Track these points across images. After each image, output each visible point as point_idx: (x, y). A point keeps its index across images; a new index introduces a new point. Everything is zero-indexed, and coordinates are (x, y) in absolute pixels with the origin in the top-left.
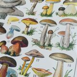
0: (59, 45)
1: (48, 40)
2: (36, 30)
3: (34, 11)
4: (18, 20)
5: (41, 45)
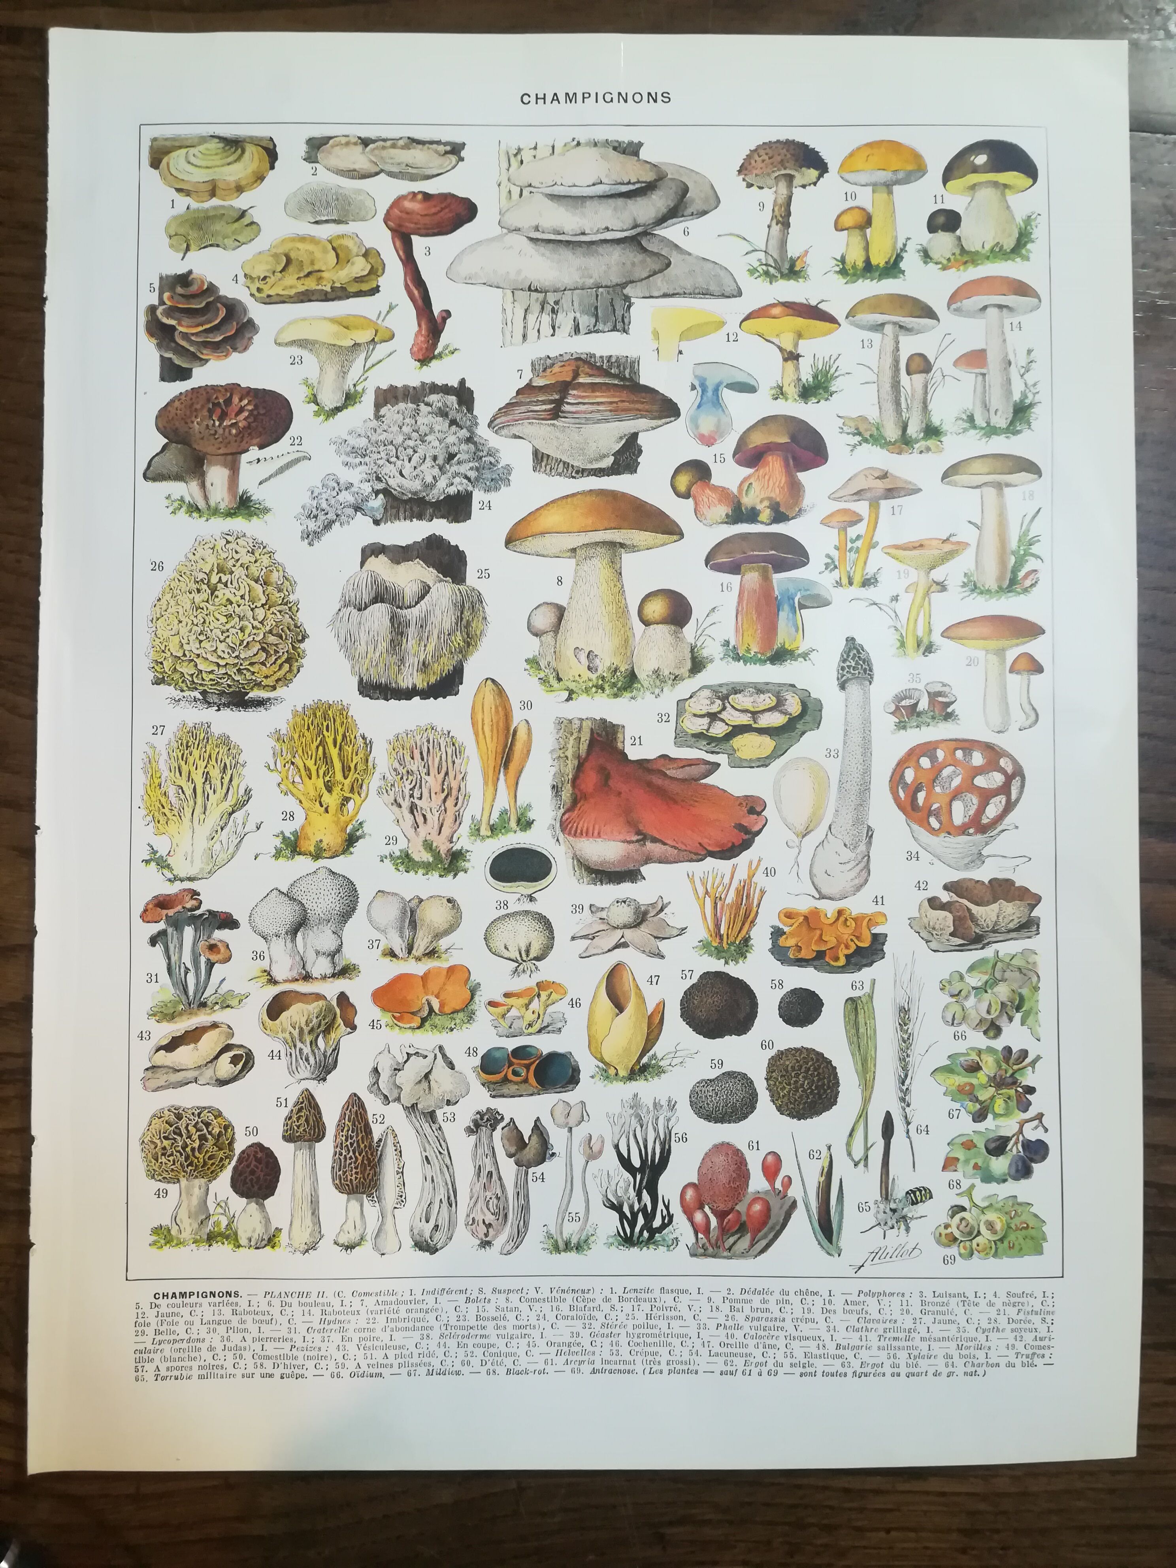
0: (971, 419)
1: (917, 406)
2: (843, 365)
3: (793, 251)
4: (723, 324)
5: (893, 440)
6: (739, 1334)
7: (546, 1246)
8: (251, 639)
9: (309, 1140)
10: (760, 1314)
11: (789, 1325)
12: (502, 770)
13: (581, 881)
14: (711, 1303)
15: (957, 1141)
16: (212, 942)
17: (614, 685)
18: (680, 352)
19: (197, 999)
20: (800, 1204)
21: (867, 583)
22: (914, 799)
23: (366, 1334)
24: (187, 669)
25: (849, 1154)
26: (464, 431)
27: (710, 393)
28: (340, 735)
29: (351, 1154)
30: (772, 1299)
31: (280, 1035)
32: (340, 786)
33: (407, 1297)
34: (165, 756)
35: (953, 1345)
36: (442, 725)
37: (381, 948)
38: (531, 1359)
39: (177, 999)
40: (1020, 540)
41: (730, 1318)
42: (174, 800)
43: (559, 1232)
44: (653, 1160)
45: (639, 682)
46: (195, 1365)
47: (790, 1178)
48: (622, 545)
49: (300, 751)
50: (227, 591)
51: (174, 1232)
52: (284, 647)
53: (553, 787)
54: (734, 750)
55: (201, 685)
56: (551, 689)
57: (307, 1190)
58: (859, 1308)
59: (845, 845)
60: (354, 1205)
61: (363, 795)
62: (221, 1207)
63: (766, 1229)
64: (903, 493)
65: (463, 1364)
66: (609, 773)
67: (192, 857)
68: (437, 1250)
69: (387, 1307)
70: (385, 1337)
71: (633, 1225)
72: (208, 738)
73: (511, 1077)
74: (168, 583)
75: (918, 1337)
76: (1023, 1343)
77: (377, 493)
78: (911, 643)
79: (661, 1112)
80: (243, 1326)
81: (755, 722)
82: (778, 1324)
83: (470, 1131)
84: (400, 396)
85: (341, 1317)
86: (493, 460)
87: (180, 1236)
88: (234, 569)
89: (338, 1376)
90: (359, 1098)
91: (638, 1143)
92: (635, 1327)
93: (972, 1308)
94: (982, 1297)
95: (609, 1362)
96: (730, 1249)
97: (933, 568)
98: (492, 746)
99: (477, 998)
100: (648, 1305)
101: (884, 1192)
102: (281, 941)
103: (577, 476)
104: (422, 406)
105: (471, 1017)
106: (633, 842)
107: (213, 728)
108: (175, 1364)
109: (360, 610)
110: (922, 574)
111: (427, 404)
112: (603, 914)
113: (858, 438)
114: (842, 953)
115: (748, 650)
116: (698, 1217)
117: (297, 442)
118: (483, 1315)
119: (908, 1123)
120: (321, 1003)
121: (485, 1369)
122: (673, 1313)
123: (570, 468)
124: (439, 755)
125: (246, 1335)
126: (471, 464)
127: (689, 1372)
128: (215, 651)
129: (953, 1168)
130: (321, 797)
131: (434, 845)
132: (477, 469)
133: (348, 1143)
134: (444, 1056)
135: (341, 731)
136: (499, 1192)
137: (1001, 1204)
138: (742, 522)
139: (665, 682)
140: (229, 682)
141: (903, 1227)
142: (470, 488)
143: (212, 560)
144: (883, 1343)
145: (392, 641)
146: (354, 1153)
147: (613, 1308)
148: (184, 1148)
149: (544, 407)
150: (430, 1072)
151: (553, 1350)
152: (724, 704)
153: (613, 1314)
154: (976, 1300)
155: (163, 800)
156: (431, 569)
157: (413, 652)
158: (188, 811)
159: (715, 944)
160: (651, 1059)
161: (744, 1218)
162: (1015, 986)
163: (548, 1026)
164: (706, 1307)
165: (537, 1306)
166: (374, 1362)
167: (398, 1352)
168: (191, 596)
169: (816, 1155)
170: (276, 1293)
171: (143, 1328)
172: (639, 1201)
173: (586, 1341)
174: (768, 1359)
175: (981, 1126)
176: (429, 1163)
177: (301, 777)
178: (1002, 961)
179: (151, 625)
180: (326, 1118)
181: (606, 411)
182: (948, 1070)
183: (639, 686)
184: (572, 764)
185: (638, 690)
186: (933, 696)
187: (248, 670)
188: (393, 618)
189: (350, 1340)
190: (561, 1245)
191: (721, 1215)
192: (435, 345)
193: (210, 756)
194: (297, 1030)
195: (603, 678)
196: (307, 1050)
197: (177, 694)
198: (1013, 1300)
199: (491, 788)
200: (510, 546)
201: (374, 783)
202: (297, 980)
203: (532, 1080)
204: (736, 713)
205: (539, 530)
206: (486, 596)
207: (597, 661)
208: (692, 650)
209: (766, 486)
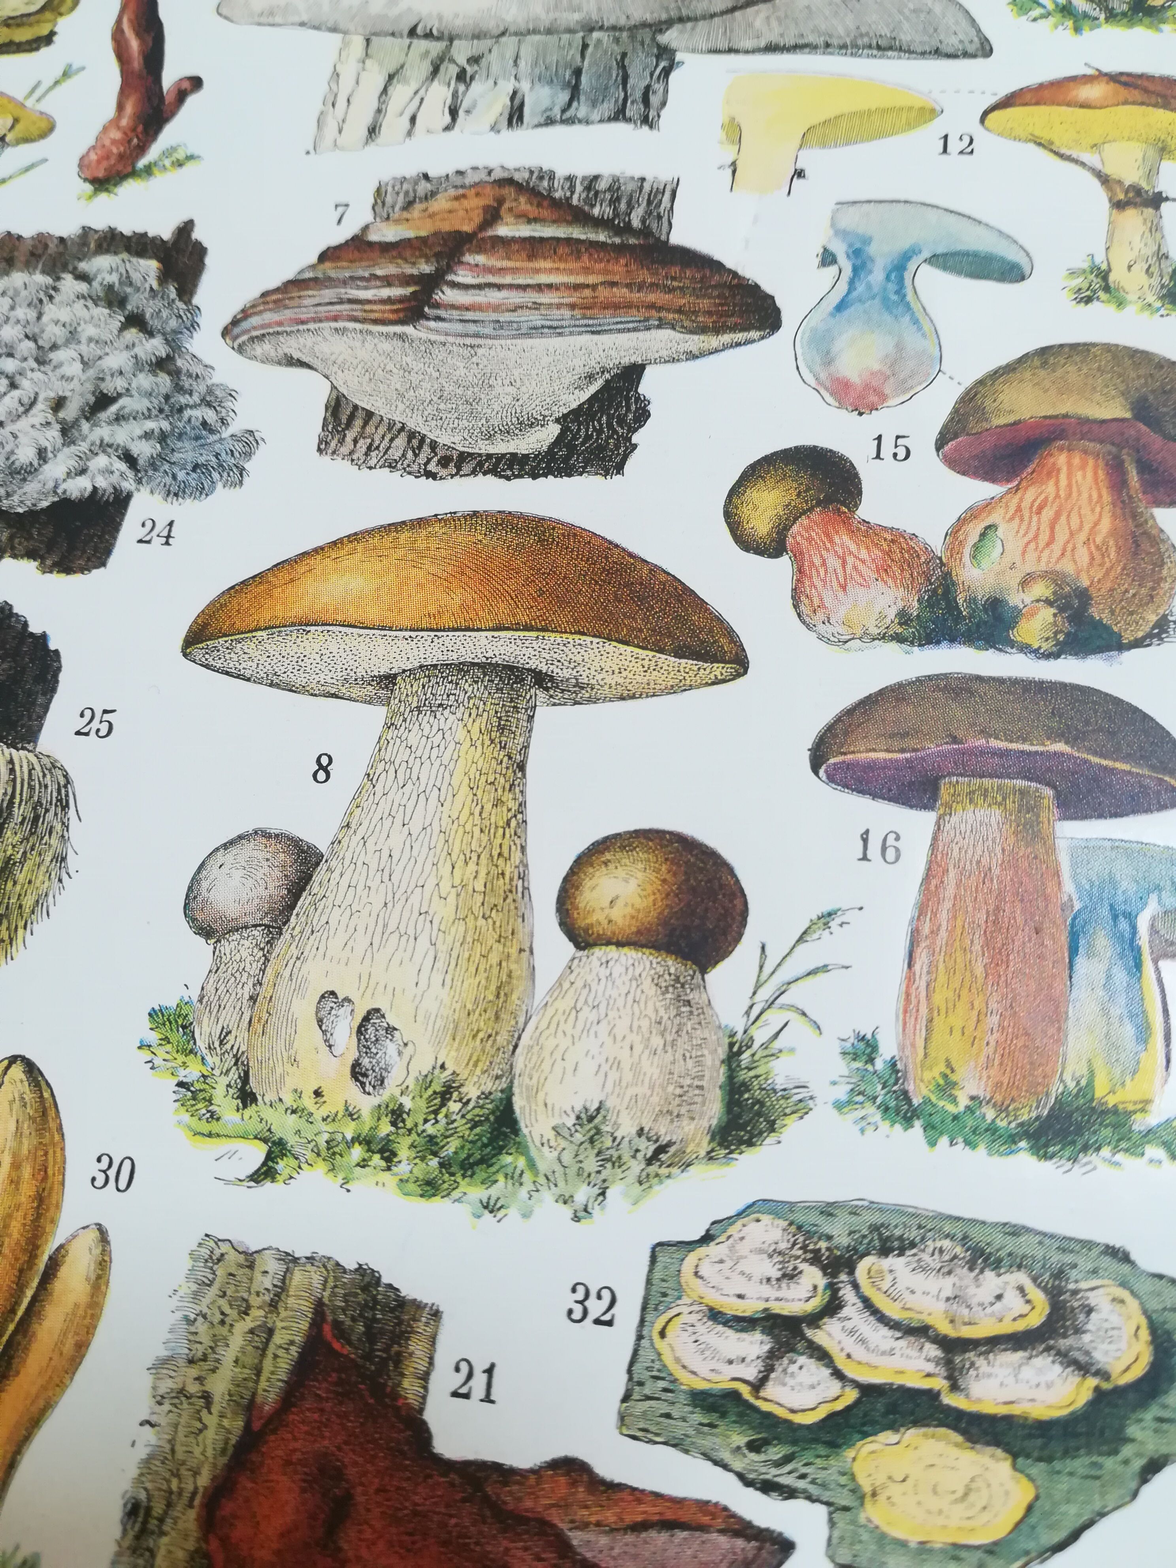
4: (931, 113)
18: (799, 174)
26: (157, 342)
27: (877, 276)
45: (522, 1149)
48: (541, 679)
53: (133, 1512)
54: (860, 1496)
56: (210, 1126)
66: (348, 1497)
81: (955, 1387)
84: (21, 256)
86: (210, 416)
103: (443, 472)
104: (68, 281)
111: (83, 277)
115: (947, 1087)
123: (426, 449)
126: (150, 425)
132: (163, 438)
138: (952, 640)
139: (617, 1162)
142: (128, 485)
149: (385, 293)
152: (833, 1289)
181: (559, 306)
183: (521, 1162)
184: (218, 1433)
185: (516, 1178)
192: (142, 149)
195: (397, 1115)
200: (197, 650)
204: (882, 1336)
205: (298, 610)
206: (81, 788)
207: (390, 1048)
208: (732, 1057)
209: (1044, 537)
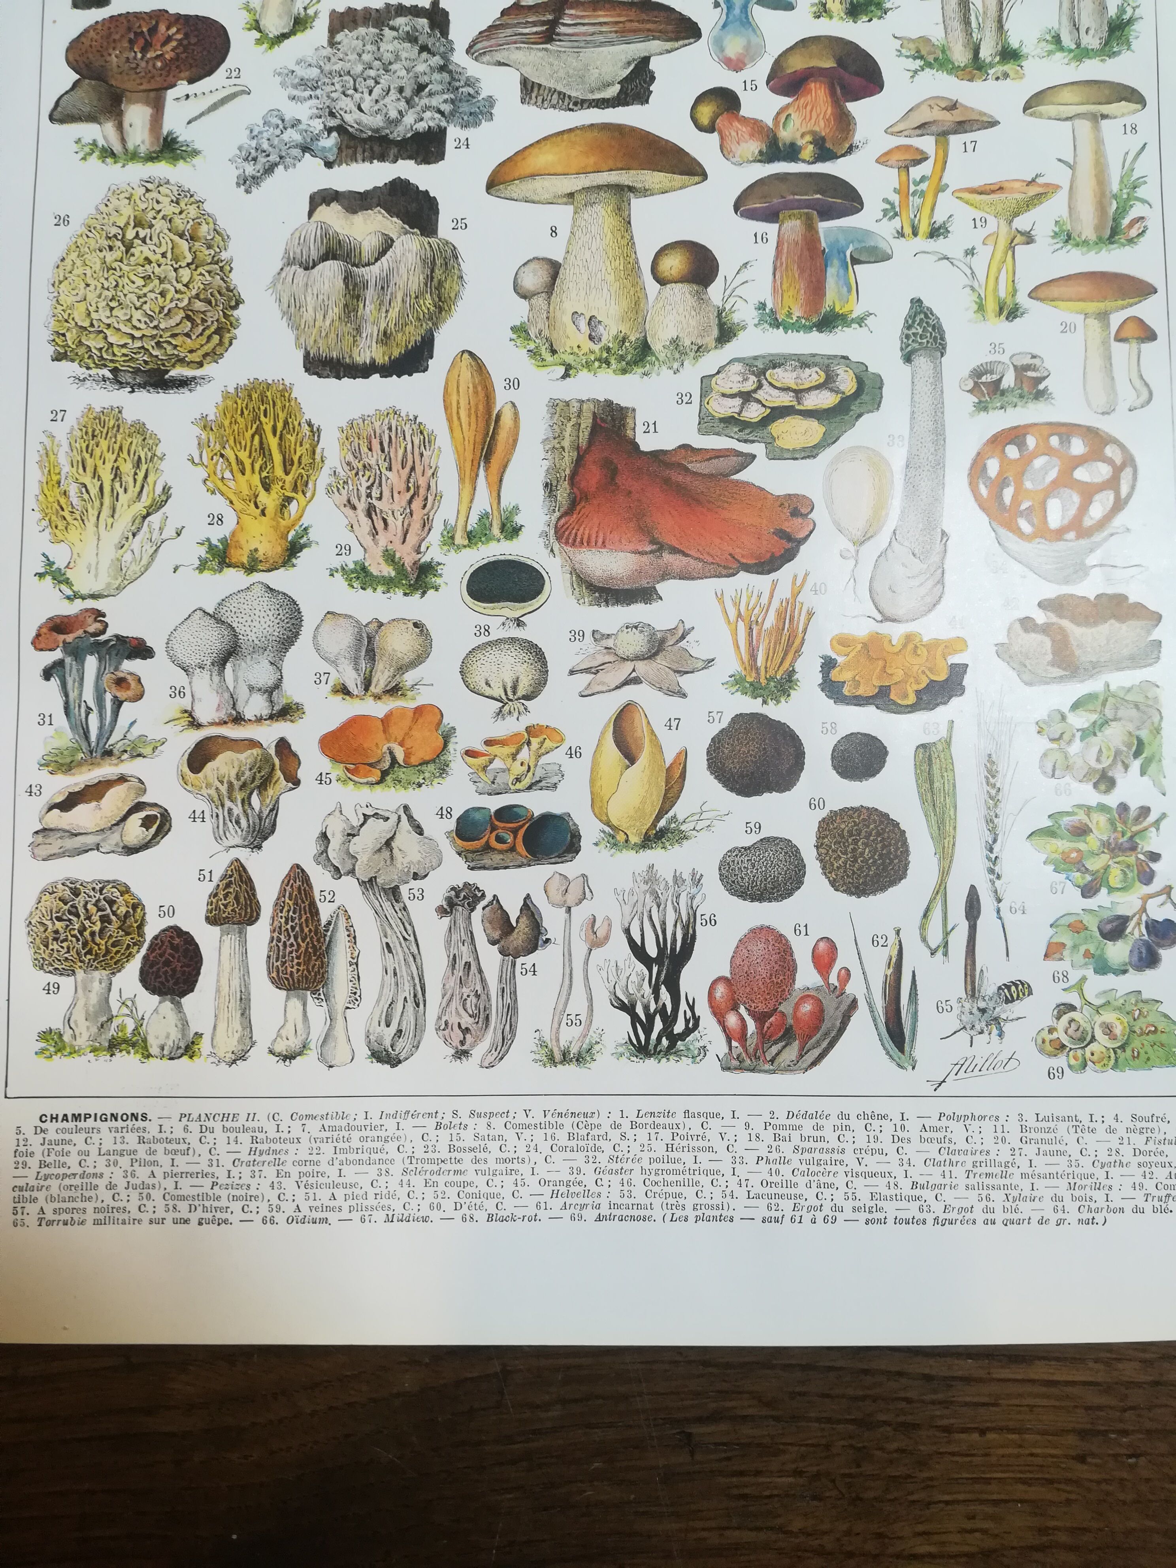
0: (1057, 40)
1: (990, 25)
5: (962, 65)
6: (786, 1170)
7: (538, 1057)
8: (173, 305)
9: (239, 923)
10: (812, 1144)
11: (850, 1158)
12: (482, 464)
13: (582, 601)
14: (750, 1131)
15: (1062, 922)
16: (121, 675)
17: (622, 358)
19: (101, 745)
20: (862, 1004)
21: (935, 232)
22: (999, 496)
23: (309, 1168)
24: (95, 343)
25: (924, 940)
26: (437, 58)
27: (737, 11)
28: (281, 421)
29: (292, 940)
30: (828, 1125)
31: (204, 792)
32: (281, 484)
33: (360, 1121)
34: (65, 447)
35: (1063, 1183)
36: (407, 409)
37: (331, 683)
38: (518, 1202)
39: (76, 745)
40: (1122, 181)
41: (774, 1149)
42: (75, 501)
43: (553, 1037)
44: (673, 949)
45: (653, 354)
46: (89, 1206)
47: (848, 970)
48: (631, 189)
49: (231, 442)
50: (145, 248)
51: (66, 1038)
52: (214, 315)
53: (546, 485)
54: (773, 438)
55: (112, 361)
56: (542, 363)
57: (236, 983)
58: (940, 1135)
59: (914, 555)
60: (295, 1004)
61: (308, 495)
62: (127, 1006)
63: (818, 1036)
64: (975, 127)
65: (431, 1207)
66: (616, 468)
67: (97, 569)
68: (400, 1062)
69: (335, 1134)
70: (333, 1172)
71: (648, 1031)
72: (118, 426)
73: (494, 843)
74: (74, 240)
75: (1017, 1173)
76: (1154, 1182)
77: (330, 130)
78: (991, 306)
79: (683, 887)
80: (152, 1158)
81: (799, 403)
82: (836, 1156)
83: (442, 912)
84: (359, 20)
85: (277, 1146)
86: (471, 91)
87: (74, 1043)
88: (154, 222)
89: (272, 1222)
90: (303, 871)
91: (654, 926)
92: (651, 1161)
93: (1086, 1135)
94: (1100, 1121)
95: (619, 1207)
96: (772, 1061)
97: (1016, 214)
98: (469, 434)
99: (451, 747)
100: (668, 1132)
101: (969, 987)
102: (206, 674)
103: (576, 108)
104: (386, 31)
105: (443, 770)
106: (646, 553)
107: (125, 414)
108: (64, 1205)
109: (306, 269)
110: (1003, 223)
111: (393, 28)
112: (610, 643)
113: (919, 63)
114: (911, 689)
115: (789, 315)
116: (732, 1020)
117: (234, 74)
118: (457, 1144)
119: (999, 900)
120: (256, 751)
121: (459, 1214)
122: (701, 1143)
123: (567, 98)
124: (403, 445)
125: (156, 1170)
126: (446, 96)
127: (721, 1218)
128: (129, 320)
129: (1057, 956)
130: (256, 496)
131: (398, 555)
132: (453, 101)
133: (289, 927)
134: (410, 818)
135: (282, 416)
136: (479, 987)
137: (1121, 1001)
138: (778, 160)
139: (686, 354)
140: (145, 358)
141: (995, 1032)
142: (444, 124)
143: (127, 211)
144: (972, 1181)
145: (346, 306)
146: (296, 938)
147: (623, 1136)
148: (81, 932)
149: (535, 29)
150: (392, 838)
151: (548, 1191)
152: (759, 381)
153: (624, 1145)
154: (1092, 1125)
155: (63, 501)
156: (395, 219)
157: (372, 320)
158: (93, 513)
159: (749, 679)
160: (669, 822)
161: (790, 1021)
162: (1131, 727)
163: (540, 781)
164: (743, 1135)
165: (527, 1133)
166: (318, 1203)
167: (349, 1191)
168: (101, 255)
169: (881, 942)
170: (195, 1116)
171: (24, 1158)
172: (657, 999)
173: (589, 1179)
174: (823, 1202)
175: (1092, 903)
176: (390, 951)
177: (232, 472)
178: (1114, 696)
179: (52, 289)
180: (260, 896)
181: (611, 32)
182: (1049, 832)
183: (654, 359)
184: (569, 457)
185: (653, 364)
186: (1020, 370)
187: (169, 343)
188: (348, 278)
189: (288, 1175)
190: (558, 1056)
191: (760, 1018)
193: (121, 448)
194: (226, 785)
195: (608, 350)
196: (237, 810)
197: (82, 372)
198: (1139, 1125)
199: (468, 486)
200: (492, 191)
201: (323, 479)
202: (225, 723)
203: (521, 848)
204: (776, 392)
205: (528, 171)
206: (461, 250)
207: (601, 328)
208: (719, 315)
209: (808, 118)
